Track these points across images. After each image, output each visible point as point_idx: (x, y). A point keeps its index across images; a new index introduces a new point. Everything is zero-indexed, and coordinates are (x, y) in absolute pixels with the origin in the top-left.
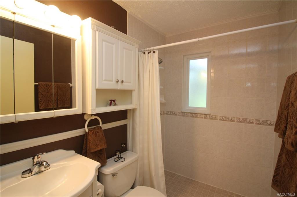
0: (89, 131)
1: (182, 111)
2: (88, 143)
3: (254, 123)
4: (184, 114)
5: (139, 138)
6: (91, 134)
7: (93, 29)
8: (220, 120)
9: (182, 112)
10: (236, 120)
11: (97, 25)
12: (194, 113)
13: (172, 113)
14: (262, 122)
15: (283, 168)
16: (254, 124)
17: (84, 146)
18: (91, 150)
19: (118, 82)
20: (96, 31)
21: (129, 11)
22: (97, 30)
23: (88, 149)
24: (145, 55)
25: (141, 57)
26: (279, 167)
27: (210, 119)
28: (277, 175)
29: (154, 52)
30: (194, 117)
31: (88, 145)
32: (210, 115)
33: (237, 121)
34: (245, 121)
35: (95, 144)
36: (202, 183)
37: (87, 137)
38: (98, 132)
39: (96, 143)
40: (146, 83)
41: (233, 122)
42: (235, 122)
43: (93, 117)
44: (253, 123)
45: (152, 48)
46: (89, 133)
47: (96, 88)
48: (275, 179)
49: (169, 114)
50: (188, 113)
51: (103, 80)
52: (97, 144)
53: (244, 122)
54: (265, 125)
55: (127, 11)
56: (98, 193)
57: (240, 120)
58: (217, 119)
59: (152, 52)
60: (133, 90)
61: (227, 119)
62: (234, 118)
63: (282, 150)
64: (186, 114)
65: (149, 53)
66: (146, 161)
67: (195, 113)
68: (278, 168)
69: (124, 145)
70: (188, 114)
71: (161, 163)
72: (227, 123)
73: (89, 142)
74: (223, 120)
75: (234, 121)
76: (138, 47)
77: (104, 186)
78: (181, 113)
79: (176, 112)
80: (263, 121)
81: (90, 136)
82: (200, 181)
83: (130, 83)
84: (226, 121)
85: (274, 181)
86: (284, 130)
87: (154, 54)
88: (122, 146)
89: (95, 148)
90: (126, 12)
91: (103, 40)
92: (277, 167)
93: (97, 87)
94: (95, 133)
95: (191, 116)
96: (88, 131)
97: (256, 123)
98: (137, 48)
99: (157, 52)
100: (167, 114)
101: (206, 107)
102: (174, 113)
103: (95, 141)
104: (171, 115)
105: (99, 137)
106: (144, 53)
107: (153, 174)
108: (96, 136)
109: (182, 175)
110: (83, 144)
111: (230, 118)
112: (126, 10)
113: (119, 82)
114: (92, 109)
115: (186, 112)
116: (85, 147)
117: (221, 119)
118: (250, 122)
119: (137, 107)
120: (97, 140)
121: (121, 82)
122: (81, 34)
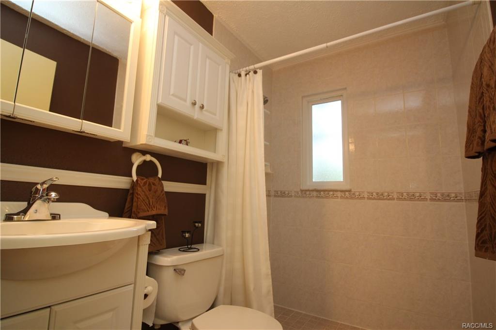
0: (139, 179)
1: (301, 188)
2: (135, 199)
3: (429, 200)
4: (305, 193)
5: (225, 217)
6: (142, 185)
7: (161, 11)
8: (369, 198)
9: (302, 191)
10: (395, 196)
11: (167, 8)
12: (322, 191)
13: (284, 193)
14: (440, 196)
15: (491, 208)
16: (429, 202)
17: (127, 205)
18: (139, 213)
19: (194, 104)
20: (165, 16)
21: (217, 16)
22: (167, 13)
23: (133, 210)
24: (240, 78)
25: (234, 82)
26: (483, 215)
27: (352, 198)
28: (482, 231)
29: (255, 72)
30: (322, 197)
31: (135, 204)
32: (350, 191)
33: (399, 199)
34: (412, 197)
35: (147, 203)
36: (343, 324)
37: (133, 190)
38: (154, 184)
39: (149, 201)
40: (242, 123)
41: (390, 201)
42: (395, 201)
43: (148, 158)
44: (425, 199)
45: (252, 67)
46: (139, 182)
47: (158, 103)
48: (480, 240)
49: (279, 196)
50: (312, 191)
51: (171, 94)
52: (151, 204)
53: (411, 200)
54: (446, 201)
55: (214, 15)
56: (146, 291)
57: (402, 196)
58: (363, 198)
59: (251, 73)
60: (219, 129)
61: (380, 197)
62: (392, 193)
63: (484, 184)
64: (308, 193)
65: (246, 75)
66: (238, 265)
67: (324, 191)
68: (483, 217)
69: (200, 225)
70: (311, 193)
71: (265, 267)
72: (381, 203)
73: (137, 198)
74: (374, 199)
75: (394, 199)
76: (230, 63)
77: (157, 283)
78: (300, 193)
79: (291, 191)
80: (443, 195)
81: (140, 187)
82: (338, 322)
83: (215, 115)
84: (380, 199)
85: (478, 244)
86: (481, 136)
87: (254, 75)
88: (195, 226)
89: (146, 210)
90: (212, 16)
91: (175, 33)
92: (480, 217)
93: (160, 101)
94: (149, 184)
95: (317, 197)
96: (137, 180)
97: (432, 200)
98: (228, 64)
99: (260, 72)
100: (275, 196)
101: (342, 180)
102: (287, 192)
103: (148, 198)
104: (282, 196)
105: (155, 192)
106: (240, 75)
107: (251, 287)
108: (150, 190)
109: (304, 312)
110: (126, 202)
111: (386, 194)
112: (212, 14)
113: (197, 106)
114: (148, 136)
115: (308, 190)
116: (128, 208)
117: (371, 196)
118: (421, 198)
119: (225, 160)
120: (152, 198)
121: (200, 107)
122: (142, 17)
